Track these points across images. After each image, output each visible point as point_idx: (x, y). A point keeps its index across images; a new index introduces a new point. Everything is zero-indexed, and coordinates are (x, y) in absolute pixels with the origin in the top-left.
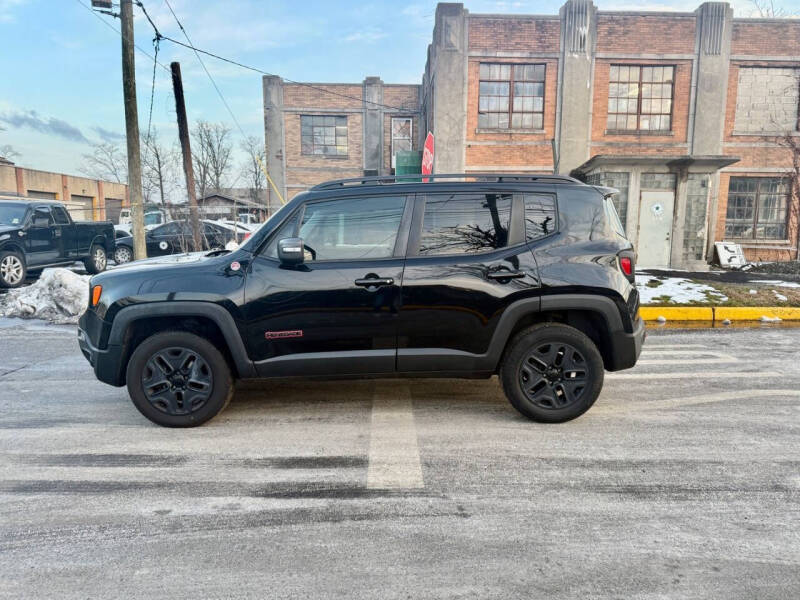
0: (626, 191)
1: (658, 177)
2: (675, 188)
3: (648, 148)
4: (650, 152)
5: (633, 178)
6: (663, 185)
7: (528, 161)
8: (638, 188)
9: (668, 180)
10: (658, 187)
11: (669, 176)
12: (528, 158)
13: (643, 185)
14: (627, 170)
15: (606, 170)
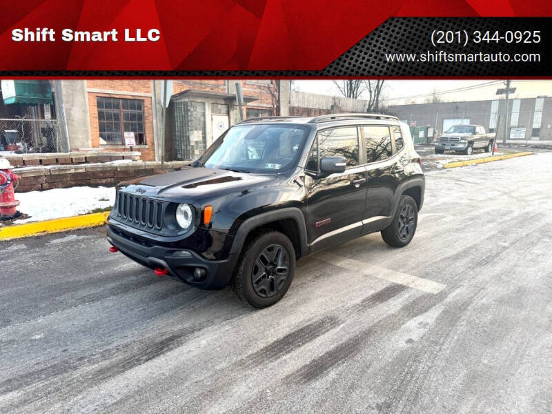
0: (204, 115)
1: (219, 106)
2: (228, 114)
3: (206, 87)
4: (208, 89)
5: (207, 106)
6: (222, 111)
7: (134, 88)
8: (210, 113)
9: (224, 108)
10: (220, 113)
11: (224, 106)
12: (134, 86)
13: (213, 111)
14: (203, 100)
15: (192, 99)
